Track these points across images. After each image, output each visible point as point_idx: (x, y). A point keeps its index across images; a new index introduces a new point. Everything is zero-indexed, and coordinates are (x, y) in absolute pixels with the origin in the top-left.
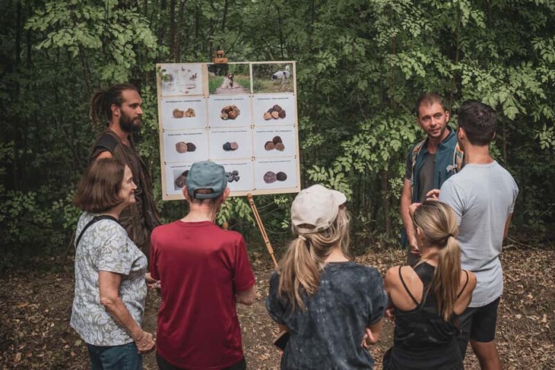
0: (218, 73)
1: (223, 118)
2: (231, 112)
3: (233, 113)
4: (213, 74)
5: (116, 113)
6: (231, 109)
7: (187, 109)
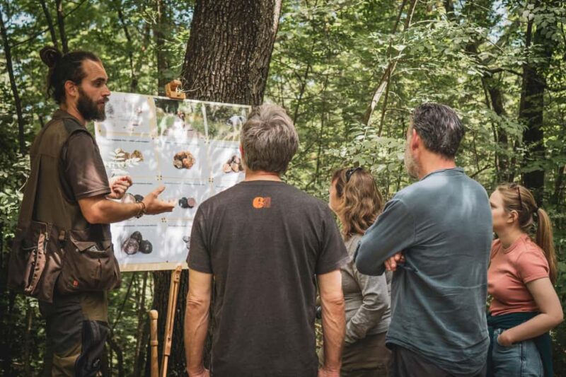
0: (167, 109)
1: (176, 166)
2: (185, 160)
3: (186, 161)
4: (160, 110)
5: (72, 93)
6: (185, 156)
7: (133, 152)
